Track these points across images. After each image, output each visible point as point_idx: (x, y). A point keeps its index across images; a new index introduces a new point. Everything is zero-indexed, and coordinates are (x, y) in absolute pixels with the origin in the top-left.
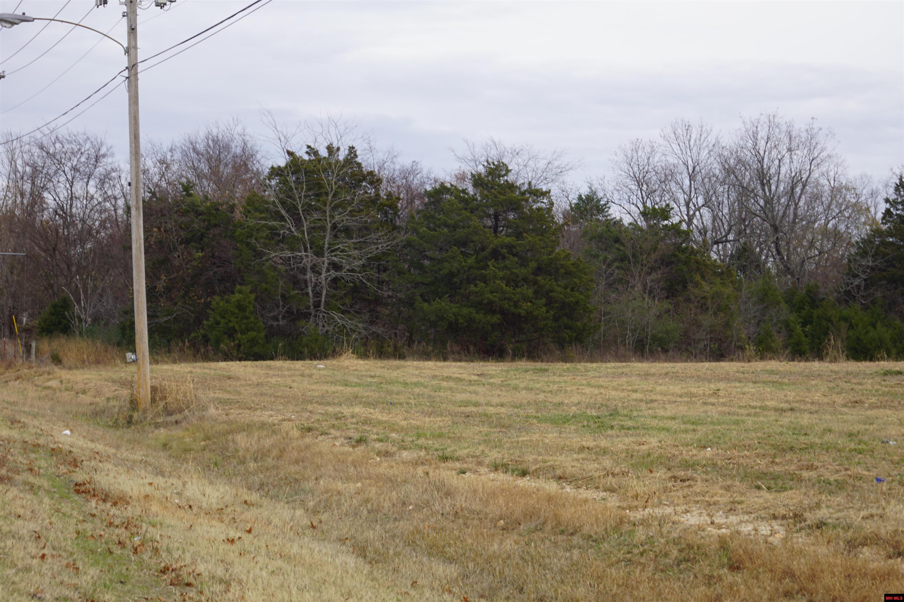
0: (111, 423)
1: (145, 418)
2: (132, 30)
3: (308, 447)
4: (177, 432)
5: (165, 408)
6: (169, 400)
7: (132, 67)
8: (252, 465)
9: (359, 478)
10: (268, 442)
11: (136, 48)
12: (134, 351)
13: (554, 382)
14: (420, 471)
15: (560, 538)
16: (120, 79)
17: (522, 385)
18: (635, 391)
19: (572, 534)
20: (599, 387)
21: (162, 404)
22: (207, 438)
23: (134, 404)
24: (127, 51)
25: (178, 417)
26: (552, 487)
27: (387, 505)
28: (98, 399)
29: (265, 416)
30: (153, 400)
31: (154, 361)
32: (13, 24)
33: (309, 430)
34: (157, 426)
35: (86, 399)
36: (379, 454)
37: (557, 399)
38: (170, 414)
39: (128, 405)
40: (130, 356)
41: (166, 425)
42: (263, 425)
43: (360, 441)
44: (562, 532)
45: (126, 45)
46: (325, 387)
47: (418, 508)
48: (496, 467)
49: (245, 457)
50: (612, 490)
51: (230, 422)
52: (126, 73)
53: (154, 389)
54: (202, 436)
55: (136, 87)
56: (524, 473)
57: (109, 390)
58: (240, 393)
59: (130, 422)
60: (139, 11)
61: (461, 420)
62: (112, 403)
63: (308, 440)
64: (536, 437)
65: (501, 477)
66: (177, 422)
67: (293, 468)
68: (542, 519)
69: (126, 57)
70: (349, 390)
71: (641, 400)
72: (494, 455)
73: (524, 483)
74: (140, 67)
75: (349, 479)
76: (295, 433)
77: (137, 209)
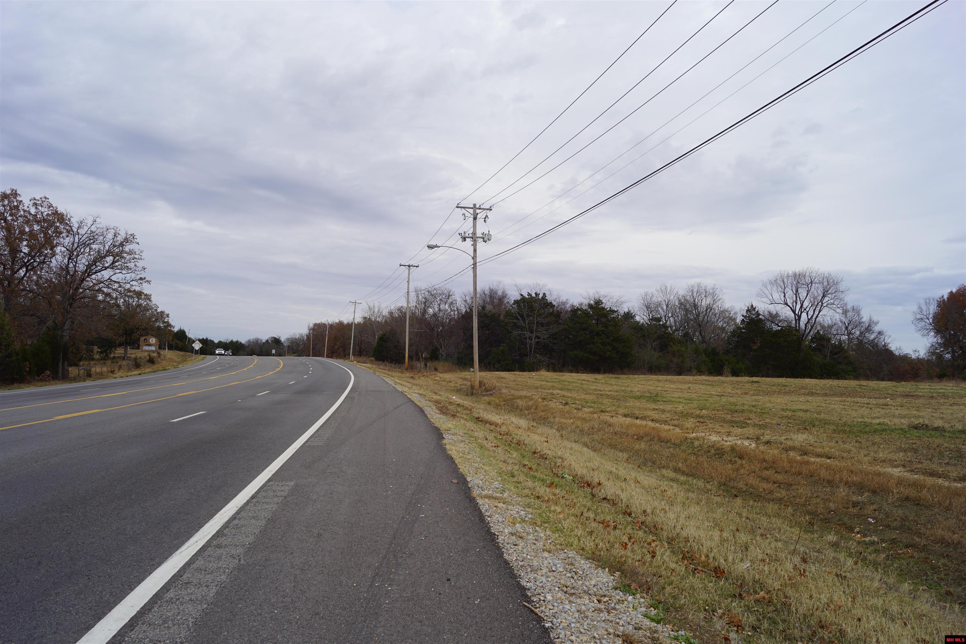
0: (465, 394)
1: (478, 393)
2: (475, 250)
3: (546, 405)
4: (491, 398)
5: (485, 389)
6: (487, 386)
7: (475, 264)
8: (526, 412)
9: (571, 418)
10: (530, 403)
11: (476, 257)
12: (473, 368)
13: (626, 383)
14: (595, 416)
15: (662, 444)
16: (470, 268)
17: (613, 383)
18: (658, 387)
19: (667, 442)
20: (644, 385)
21: (483, 388)
22: (504, 401)
23: (472, 387)
24: (473, 258)
25: (492, 392)
26: (650, 423)
27: (586, 429)
28: (457, 385)
29: (524, 393)
30: (480, 386)
31: (480, 371)
32: (432, 248)
33: (544, 399)
34: (484, 395)
35: (452, 384)
36: (576, 409)
37: (629, 389)
38: (487, 391)
39: (470, 387)
40: (472, 369)
41: (487, 395)
42: (525, 397)
43: (566, 404)
44: (662, 442)
45: (472, 256)
46: (540, 383)
47: (599, 430)
48: (625, 416)
49: (522, 408)
50: (675, 426)
51: (513, 395)
52: (472, 266)
53: (480, 382)
54: (503, 400)
55: (476, 271)
56: (637, 418)
57: (460, 382)
58: (509, 384)
59: (472, 394)
60: (477, 244)
61: (599, 396)
62: (463, 387)
63: (546, 403)
64: (632, 404)
65: (628, 420)
66: (491, 394)
67: (543, 414)
68: (652, 436)
69: (472, 260)
70: (549, 384)
71: (662, 390)
72: (621, 411)
73: (638, 422)
74: (478, 264)
75: (566, 418)
76: (540, 400)
77: (475, 316)
